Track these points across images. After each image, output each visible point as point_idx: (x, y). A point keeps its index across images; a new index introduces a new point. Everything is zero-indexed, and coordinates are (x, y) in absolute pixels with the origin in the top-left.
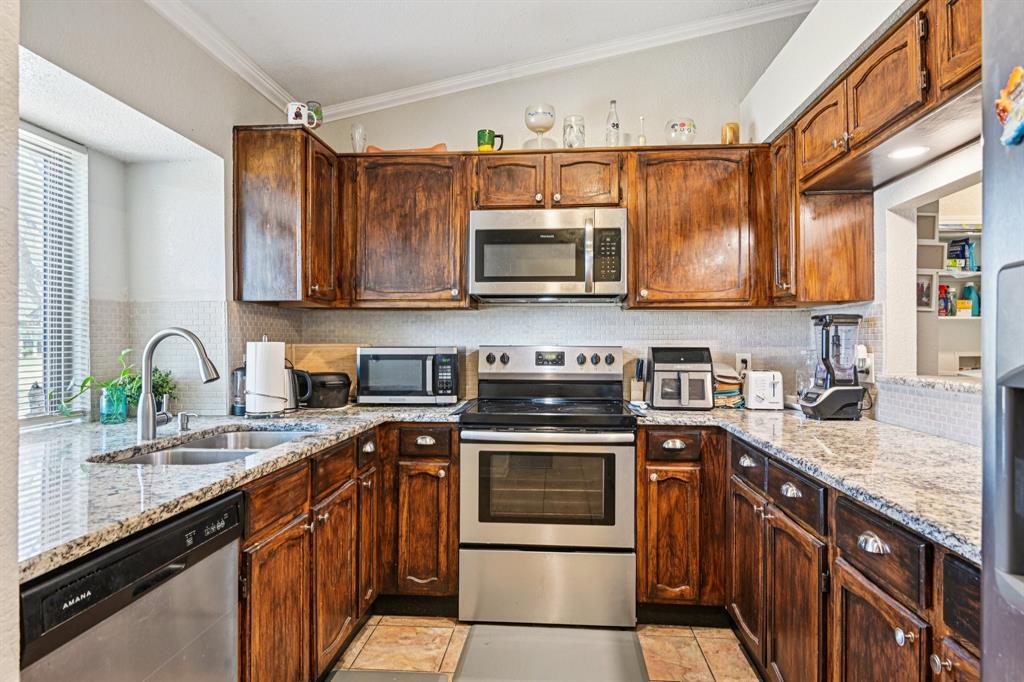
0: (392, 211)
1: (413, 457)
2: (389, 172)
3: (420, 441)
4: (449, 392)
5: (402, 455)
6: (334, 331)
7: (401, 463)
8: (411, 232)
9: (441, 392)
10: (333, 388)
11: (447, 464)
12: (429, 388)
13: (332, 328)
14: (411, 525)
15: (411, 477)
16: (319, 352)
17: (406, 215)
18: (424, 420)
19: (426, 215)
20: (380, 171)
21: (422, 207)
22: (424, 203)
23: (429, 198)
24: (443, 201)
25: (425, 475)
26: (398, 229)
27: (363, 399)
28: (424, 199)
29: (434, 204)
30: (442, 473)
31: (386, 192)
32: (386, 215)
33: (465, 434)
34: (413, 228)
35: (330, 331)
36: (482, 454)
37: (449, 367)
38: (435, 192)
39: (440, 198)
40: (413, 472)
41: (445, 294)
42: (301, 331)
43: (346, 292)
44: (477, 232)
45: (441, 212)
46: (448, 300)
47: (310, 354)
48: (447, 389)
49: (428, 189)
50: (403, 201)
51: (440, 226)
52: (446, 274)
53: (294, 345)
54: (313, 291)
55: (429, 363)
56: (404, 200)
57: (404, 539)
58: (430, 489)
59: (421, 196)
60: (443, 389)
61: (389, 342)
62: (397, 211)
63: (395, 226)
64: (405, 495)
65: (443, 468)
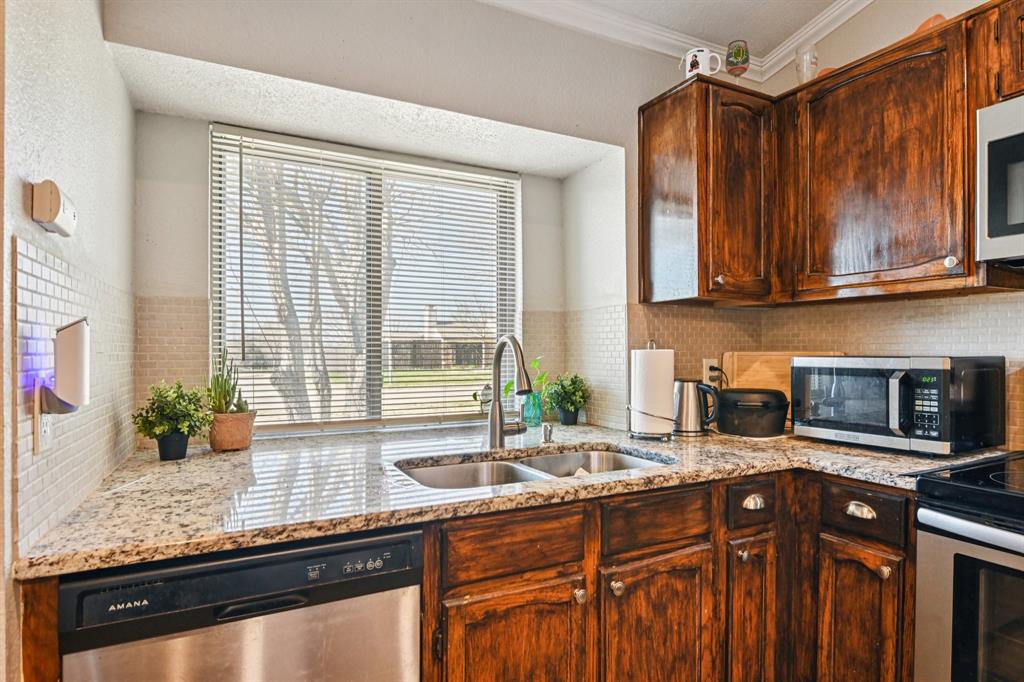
0: (848, 151)
1: (841, 531)
2: (842, 96)
3: (853, 508)
4: (934, 434)
5: (827, 526)
6: (798, 335)
7: (823, 536)
8: (877, 176)
9: (919, 432)
10: (750, 410)
11: (897, 559)
12: (894, 424)
13: (796, 331)
14: (839, 639)
15: (838, 562)
16: (767, 362)
17: (868, 153)
18: (854, 477)
19: (902, 142)
20: (830, 99)
21: (894, 132)
22: (896, 126)
23: (904, 116)
24: (930, 111)
25: (860, 566)
26: (856, 177)
27: (800, 429)
28: (897, 118)
29: (915, 120)
30: (886, 571)
31: (837, 127)
32: (839, 161)
33: (925, 515)
34: (880, 170)
35: (793, 335)
36: (959, 559)
37: (934, 391)
38: (915, 100)
39: (925, 107)
40: (839, 556)
41: (932, 268)
42: (761, 335)
43: (787, 282)
44: (992, 145)
45: (928, 130)
46: (941, 277)
47: (756, 365)
48: (931, 428)
49: (903, 101)
50: (864, 132)
51: (927, 155)
52: (937, 234)
53: (736, 353)
54: (716, 283)
55: (894, 384)
56: (865, 130)
57: (825, 653)
58: (868, 592)
59: (892, 116)
60: (923, 428)
61: (873, 349)
62: (856, 150)
63: (851, 174)
64: (827, 586)
65: (889, 563)
